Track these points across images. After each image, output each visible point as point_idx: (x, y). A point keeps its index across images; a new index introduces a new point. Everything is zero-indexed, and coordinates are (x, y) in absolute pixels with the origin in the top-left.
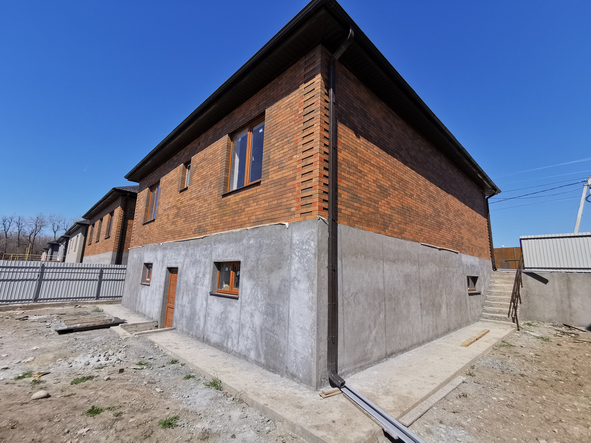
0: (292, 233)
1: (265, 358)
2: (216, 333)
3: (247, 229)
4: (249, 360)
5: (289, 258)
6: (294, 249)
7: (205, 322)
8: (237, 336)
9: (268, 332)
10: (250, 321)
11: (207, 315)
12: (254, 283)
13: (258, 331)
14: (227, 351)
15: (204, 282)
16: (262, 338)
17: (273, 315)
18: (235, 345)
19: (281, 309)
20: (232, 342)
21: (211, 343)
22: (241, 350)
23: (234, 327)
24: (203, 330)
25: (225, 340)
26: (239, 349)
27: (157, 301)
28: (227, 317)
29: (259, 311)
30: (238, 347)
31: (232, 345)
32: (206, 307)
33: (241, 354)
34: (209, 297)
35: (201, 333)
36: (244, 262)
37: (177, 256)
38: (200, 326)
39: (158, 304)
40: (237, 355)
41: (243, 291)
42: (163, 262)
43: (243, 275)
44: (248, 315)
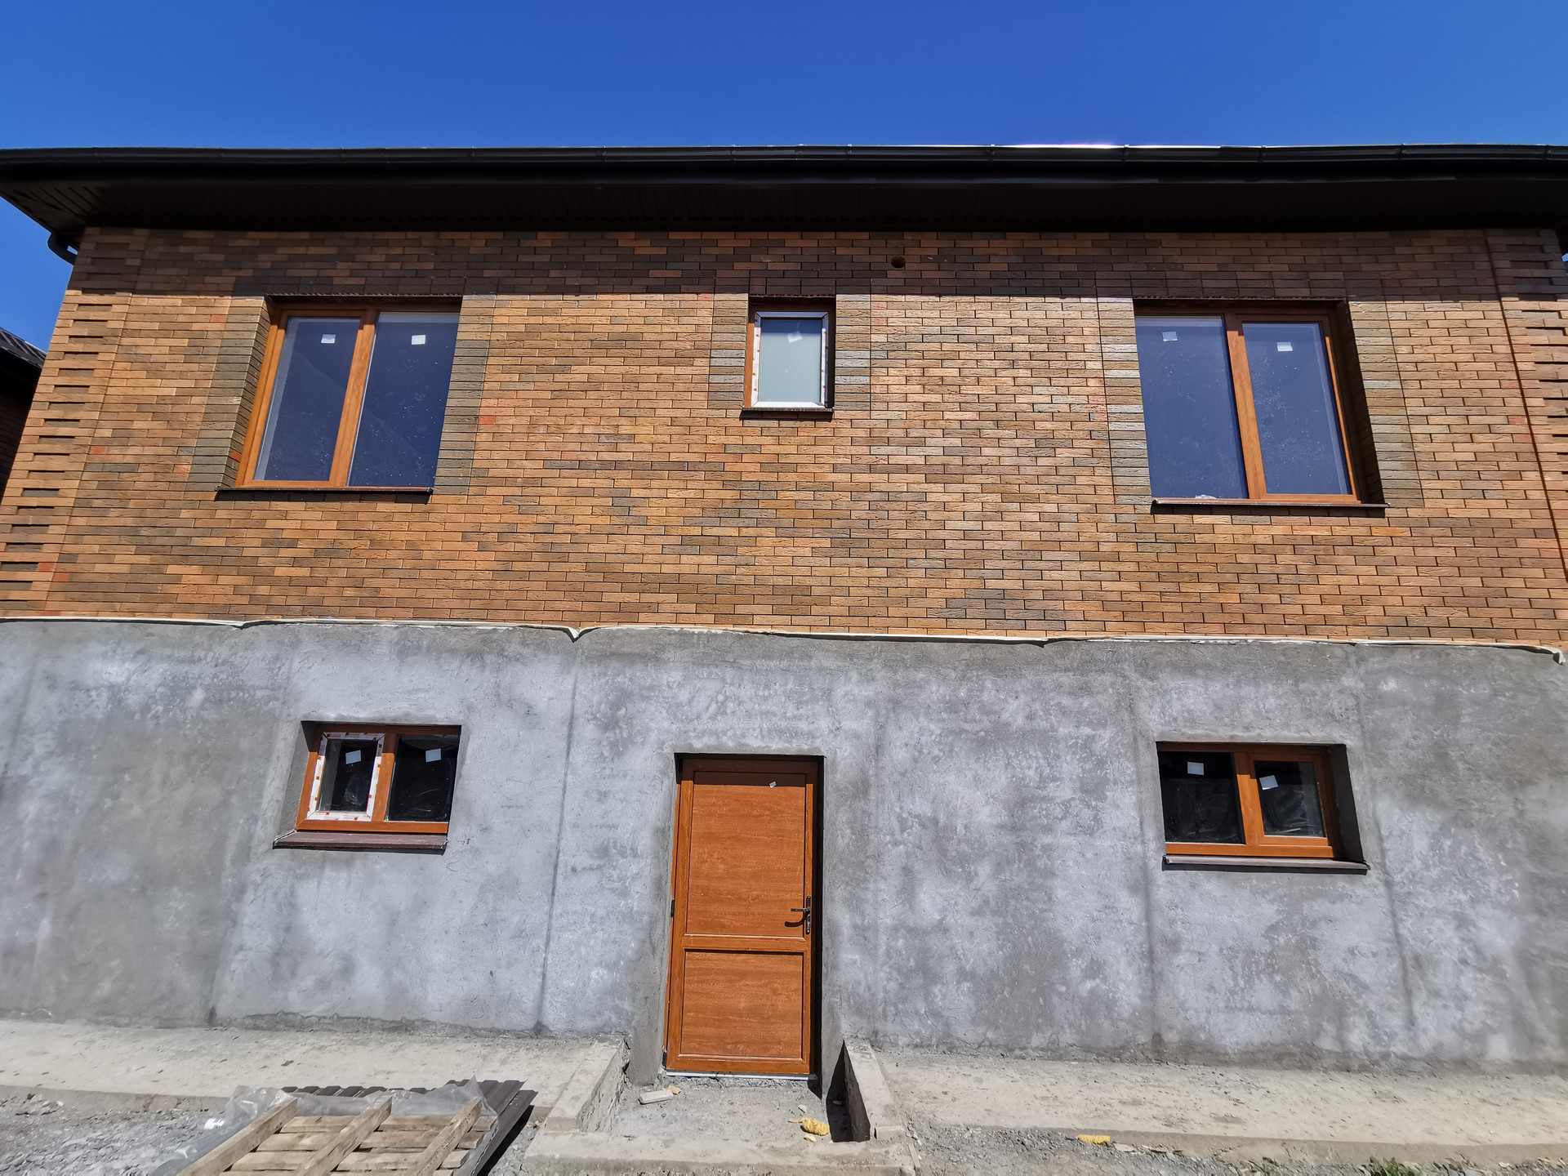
2: (1251, 1009)
3: (1353, 644)
4: (1489, 1069)
10: (1456, 941)
11: (1159, 949)
13: (1510, 968)
14: (1346, 1063)
15: (1096, 819)
16: (1532, 985)
18: (1392, 1036)
20: (1373, 1026)
21: (1227, 1054)
22: (1439, 1046)
23: (1366, 970)
24: (1151, 1012)
25: (1320, 1026)
26: (1426, 1043)
27: (588, 928)
28: (1315, 939)
29: (1497, 905)
30: (1414, 1039)
31: (1376, 1038)
32: (1148, 914)
33: (1440, 1061)
34: (1161, 877)
35: (1129, 1027)
36: (1365, 748)
37: (799, 704)
38: (1114, 1000)
39: (605, 943)
40: (1418, 1067)
41: (1387, 845)
42: (609, 724)
43: (1374, 792)
44: (1439, 922)
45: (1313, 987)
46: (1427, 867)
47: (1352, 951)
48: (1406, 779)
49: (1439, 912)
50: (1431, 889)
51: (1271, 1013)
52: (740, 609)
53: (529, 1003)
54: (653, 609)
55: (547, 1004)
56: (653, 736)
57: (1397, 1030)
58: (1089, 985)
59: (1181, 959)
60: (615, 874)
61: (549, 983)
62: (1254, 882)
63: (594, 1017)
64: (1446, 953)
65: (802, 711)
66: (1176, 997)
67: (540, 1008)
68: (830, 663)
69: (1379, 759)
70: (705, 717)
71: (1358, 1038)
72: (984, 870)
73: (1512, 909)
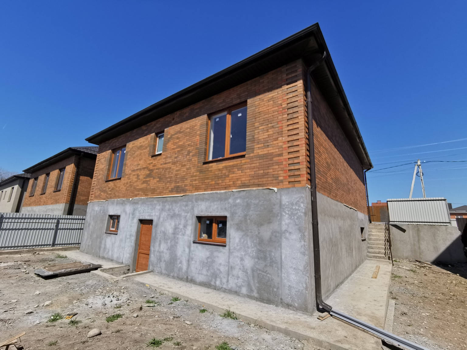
0: (281, 196)
1: (258, 293)
2: (202, 274)
3: (233, 191)
4: (241, 295)
5: (279, 215)
6: (284, 209)
7: (189, 265)
8: (226, 276)
9: (260, 272)
10: (240, 264)
11: (190, 260)
12: (242, 234)
13: (249, 272)
14: (215, 288)
15: (185, 233)
16: (253, 277)
17: (265, 259)
18: (224, 283)
19: (273, 254)
20: (221, 281)
21: (197, 283)
22: (232, 287)
23: (222, 269)
24: (187, 272)
25: (212, 279)
26: (229, 286)
28: (214, 261)
29: (249, 256)
30: (227, 285)
31: (221, 283)
32: (189, 253)
33: (231, 291)
34: (193, 245)
35: (184, 275)
36: (231, 217)
37: (152, 210)
38: (182, 269)
39: (129, 250)
40: (227, 291)
41: (231, 240)
42: (133, 214)
43: (231, 227)
44: (237, 259)
45: (212, 271)
46: (237, 246)
47: (220, 264)
48: (237, 224)
49: (237, 257)
50: (237, 251)
51: (205, 275)
52: (148, 193)
54: (139, 194)
56: (136, 217)
57: (225, 282)
58: (180, 265)
59: (193, 262)
60: (131, 239)
62: (207, 247)
64: (237, 267)
66: (191, 269)
68: (156, 202)
69: (232, 220)
70: (142, 213)
71: (218, 283)
73: (253, 257)
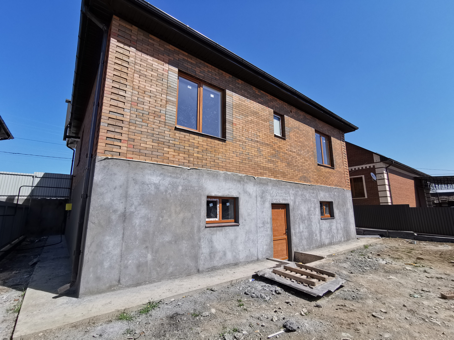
20: (335, 238)
21: (326, 245)
27: (263, 239)
37: (286, 194)
39: (265, 241)
40: (338, 243)
41: (336, 215)
42: (262, 197)
43: (335, 208)
45: (332, 234)
46: (338, 217)
47: (334, 229)
48: (337, 206)
49: (339, 223)
50: (338, 220)
51: (329, 238)
52: (277, 175)
53: (256, 255)
54: (266, 174)
55: (258, 254)
56: (268, 200)
57: (337, 239)
58: (316, 238)
59: (322, 232)
60: (266, 227)
61: (258, 250)
62: (327, 221)
63: (265, 255)
64: (339, 228)
65: (286, 196)
66: (322, 238)
67: (258, 255)
68: (289, 187)
69: (335, 203)
70: (275, 196)
71: (334, 240)
72: (306, 222)
73: (343, 222)
